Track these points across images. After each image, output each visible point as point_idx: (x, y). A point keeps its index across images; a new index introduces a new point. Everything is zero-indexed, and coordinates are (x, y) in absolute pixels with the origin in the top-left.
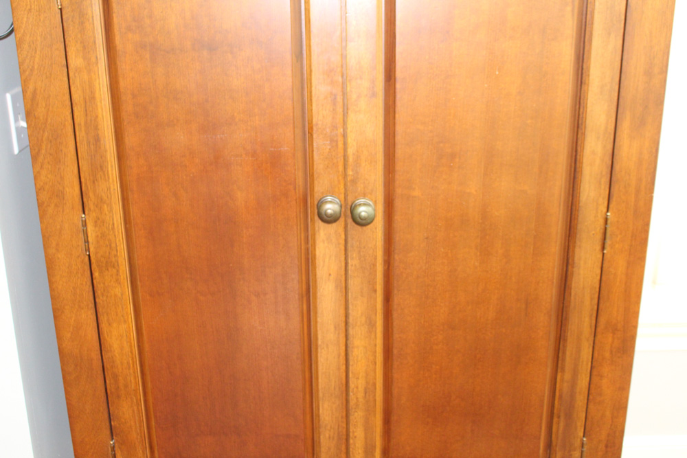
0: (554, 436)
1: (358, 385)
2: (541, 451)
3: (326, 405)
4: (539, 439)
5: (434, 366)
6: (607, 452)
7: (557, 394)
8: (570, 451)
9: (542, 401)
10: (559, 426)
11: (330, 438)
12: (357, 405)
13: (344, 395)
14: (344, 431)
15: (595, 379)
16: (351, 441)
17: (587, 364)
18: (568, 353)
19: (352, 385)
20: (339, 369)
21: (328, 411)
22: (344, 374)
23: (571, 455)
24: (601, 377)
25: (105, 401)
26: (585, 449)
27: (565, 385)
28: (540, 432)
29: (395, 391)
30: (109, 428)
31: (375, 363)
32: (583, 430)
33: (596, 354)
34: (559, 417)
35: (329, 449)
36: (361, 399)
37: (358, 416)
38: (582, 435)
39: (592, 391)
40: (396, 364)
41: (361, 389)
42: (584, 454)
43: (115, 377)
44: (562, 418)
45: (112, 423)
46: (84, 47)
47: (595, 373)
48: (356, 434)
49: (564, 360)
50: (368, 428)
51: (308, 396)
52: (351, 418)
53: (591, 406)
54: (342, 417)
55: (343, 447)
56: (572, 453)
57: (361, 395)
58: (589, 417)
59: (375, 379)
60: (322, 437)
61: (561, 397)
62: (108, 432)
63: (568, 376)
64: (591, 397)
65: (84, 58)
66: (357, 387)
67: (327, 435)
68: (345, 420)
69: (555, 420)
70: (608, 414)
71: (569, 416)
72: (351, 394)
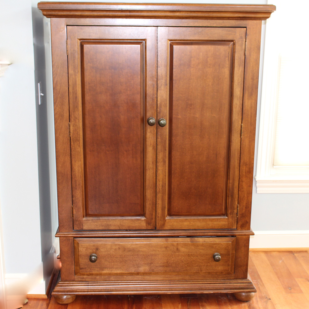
0: (227, 204)
1: (160, 184)
2: (223, 210)
3: (148, 191)
4: (222, 205)
5: (185, 177)
6: (246, 210)
7: (228, 188)
8: (233, 210)
9: (223, 191)
10: (229, 200)
11: (149, 204)
12: (159, 191)
13: (155, 188)
14: (155, 201)
15: (240, 182)
16: (157, 205)
17: (238, 177)
18: (231, 173)
19: (158, 184)
20: (153, 178)
21: (149, 194)
22: (155, 180)
23: (234, 211)
24: (242, 181)
25: (71, 190)
26: (238, 209)
27: (230, 185)
28: (223, 202)
29: (172, 186)
30: (72, 201)
31: (166, 176)
32: (237, 202)
33: (240, 173)
34: (229, 197)
35: (149, 208)
36: (161, 189)
37: (159, 196)
38: (237, 204)
39: (240, 187)
40: (173, 176)
41: (161, 185)
42: (238, 211)
43: (76, 181)
44: (230, 197)
45: (73, 199)
46: (74, 67)
47: (240, 180)
48: (159, 202)
49: (229, 176)
50: (163, 200)
51: (142, 189)
52: (157, 196)
53: (240, 193)
54: (154, 196)
55: (154, 207)
56: (234, 210)
57: (161, 187)
58: (239, 197)
59: (166, 182)
60: (147, 204)
61: (229, 189)
62: (71, 202)
63: (231, 181)
64: (239, 189)
65: (74, 71)
66: (159, 185)
67: (149, 203)
68: (155, 197)
69: (228, 198)
70: (246, 196)
71: (232, 196)
72: (157, 187)
